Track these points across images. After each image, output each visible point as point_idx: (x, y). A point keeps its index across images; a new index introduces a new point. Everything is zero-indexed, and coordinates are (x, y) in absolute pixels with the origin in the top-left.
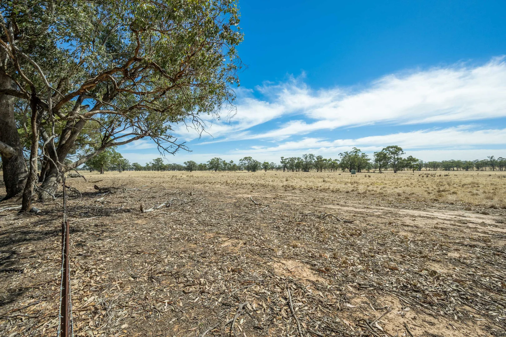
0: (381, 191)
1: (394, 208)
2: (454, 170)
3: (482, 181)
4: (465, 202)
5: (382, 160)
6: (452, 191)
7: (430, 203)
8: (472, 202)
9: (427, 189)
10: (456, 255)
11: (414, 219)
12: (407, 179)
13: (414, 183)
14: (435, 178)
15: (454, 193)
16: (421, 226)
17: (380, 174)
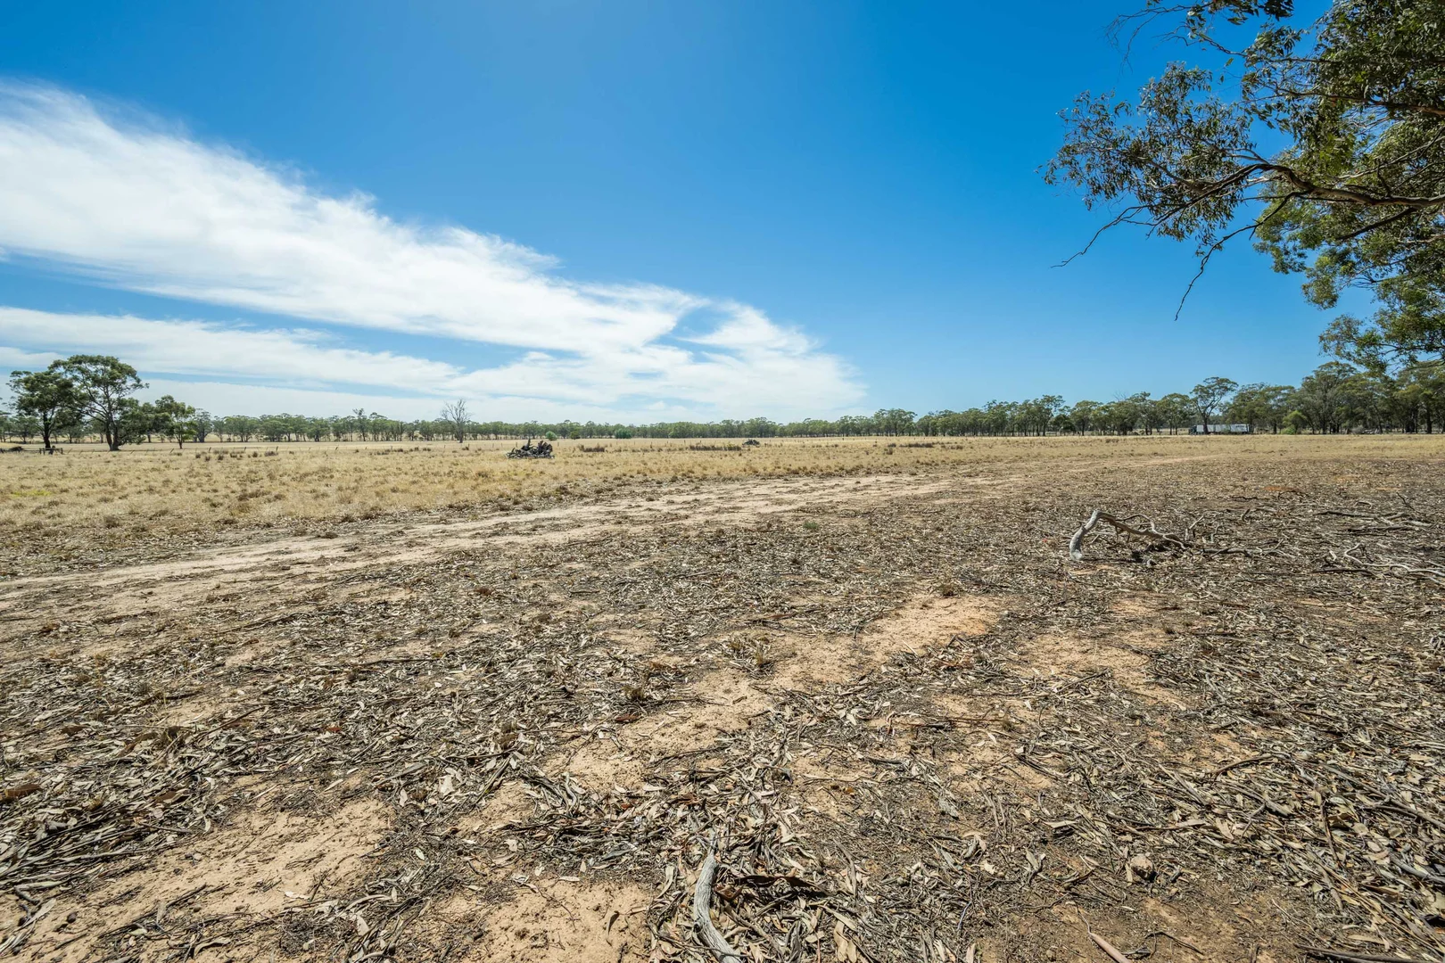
0: (35, 519)
1: (80, 571)
2: (289, 441)
3: (341, 463)
4: (297, 518)
5: (53, 405)
6: (275, 493)
7: (212, 533)
8: (312, 514)
9: (211, 495)
10: (244, 657)
11: (146, 591)
12: (153, 469)
13: (176, 480)
14: (241, 462)
15: (278, 497)
16: (167, 607)
17: (46, 457)
